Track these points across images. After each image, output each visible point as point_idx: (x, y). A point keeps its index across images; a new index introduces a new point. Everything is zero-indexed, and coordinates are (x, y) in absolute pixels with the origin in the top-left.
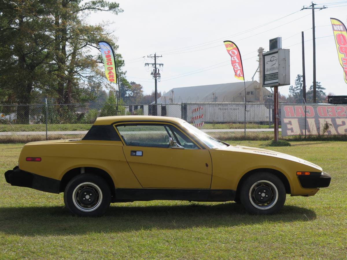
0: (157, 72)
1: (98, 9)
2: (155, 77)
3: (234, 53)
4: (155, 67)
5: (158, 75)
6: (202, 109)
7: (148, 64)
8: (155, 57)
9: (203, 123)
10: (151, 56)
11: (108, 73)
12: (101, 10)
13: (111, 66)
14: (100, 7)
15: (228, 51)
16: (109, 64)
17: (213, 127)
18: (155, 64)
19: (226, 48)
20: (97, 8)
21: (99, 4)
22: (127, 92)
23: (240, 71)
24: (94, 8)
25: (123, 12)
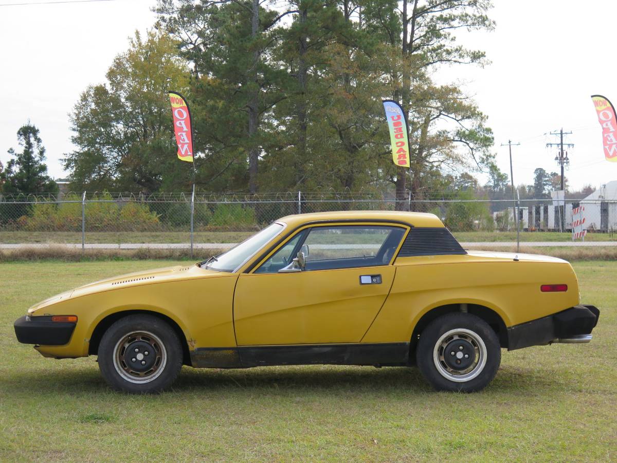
0: (564, 156)
1: (455, 61)
2: (562, 163)
3: (606, 116)
4: (562, 149)
5: (565, 161)
6: (584, 210)
7: (551, 144)
8: (562, 134)
9: (586, 231)
10: (555, 133)
11: (397, 151)
12: (460, 63)
13: (401, 140)
14: (457, 59)
15: (598, 112)
16: (399, 136)
17: (609, 239)
18: (562, 144)
19: (596, 106)
20: (454, 59)
21: (456, 54)
22: (546, 187)
23: (615, 145)
24: (449, 61)
25: (491, 64)
